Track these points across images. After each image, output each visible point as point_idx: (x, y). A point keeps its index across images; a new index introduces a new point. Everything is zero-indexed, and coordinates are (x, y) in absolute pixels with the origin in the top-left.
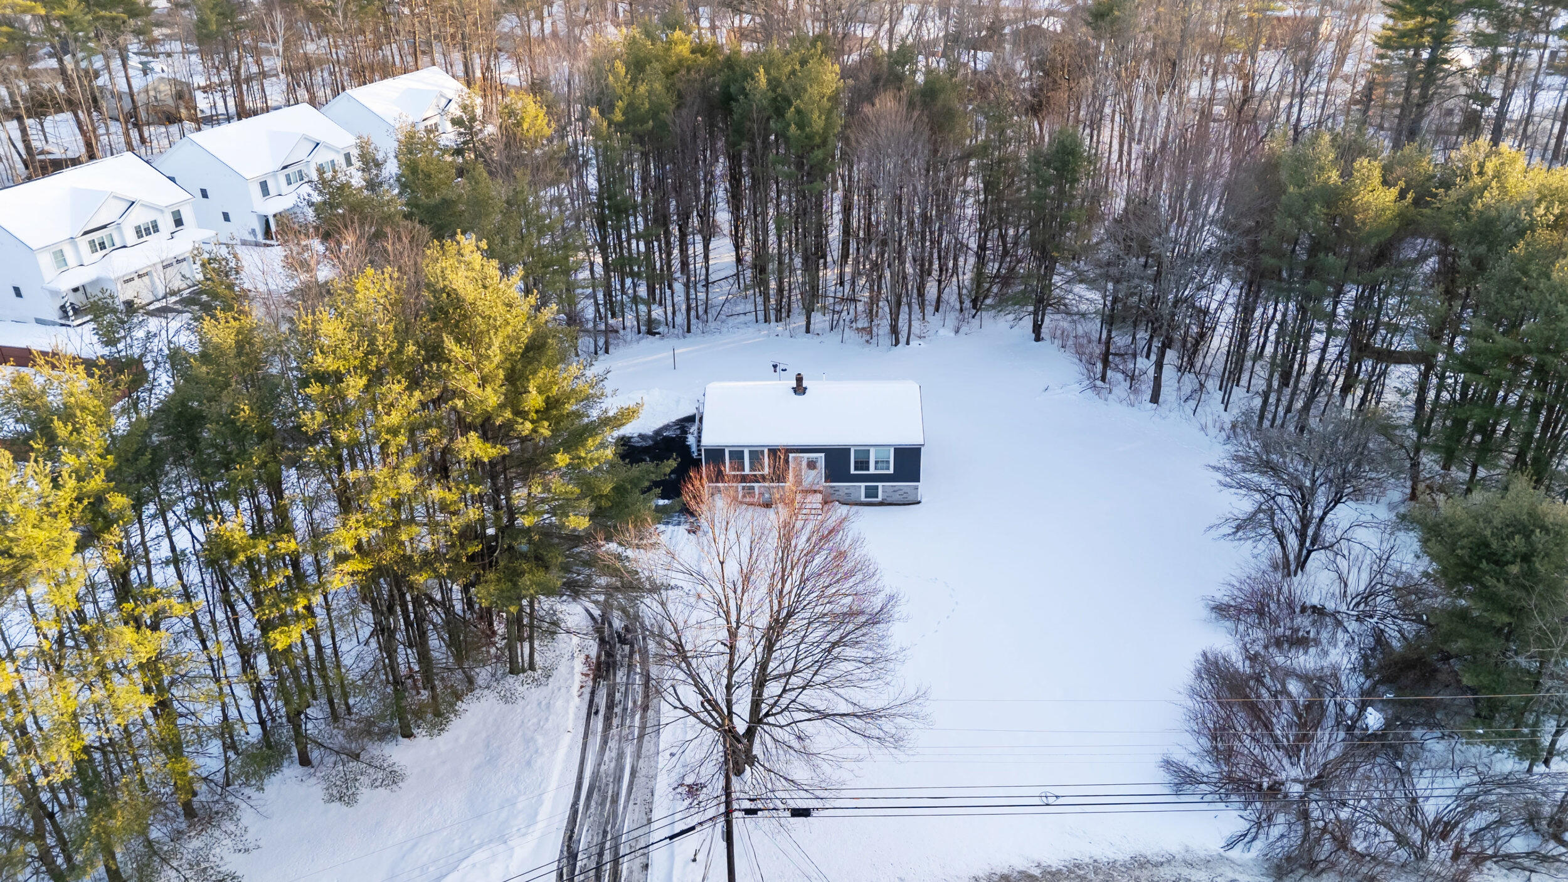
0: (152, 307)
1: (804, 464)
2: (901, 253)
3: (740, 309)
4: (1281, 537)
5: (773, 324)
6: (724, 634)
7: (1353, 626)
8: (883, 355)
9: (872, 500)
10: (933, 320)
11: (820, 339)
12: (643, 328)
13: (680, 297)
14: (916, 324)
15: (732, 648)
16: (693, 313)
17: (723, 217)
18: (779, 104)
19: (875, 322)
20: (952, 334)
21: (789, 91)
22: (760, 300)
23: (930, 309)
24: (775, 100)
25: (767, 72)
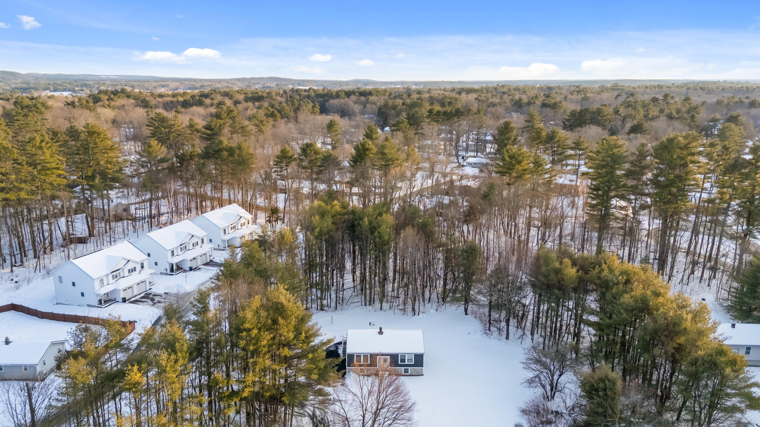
0: (131, 300)
1: (382, 360)
2: (416, 280)
3: (355, 300)
4: (544, 387)
5: (368, 306)
6: (361, 413)
7: (567, 417)
8: (409, 319)
9: (406, 374)
10: (428, 306)
11: (385, 312)
12: (319, 308)
13: (333, 296)
14: (421, 308)
15: (364, 417)
16: (338, 302)
17: (348, 265)
18: (373, 229)
19: (406, 307)
20: (435, 312)
21: (376, 225)
22: (363, 297)
23: (426, 302)
24: (370, 228)
25: (368, 218)
